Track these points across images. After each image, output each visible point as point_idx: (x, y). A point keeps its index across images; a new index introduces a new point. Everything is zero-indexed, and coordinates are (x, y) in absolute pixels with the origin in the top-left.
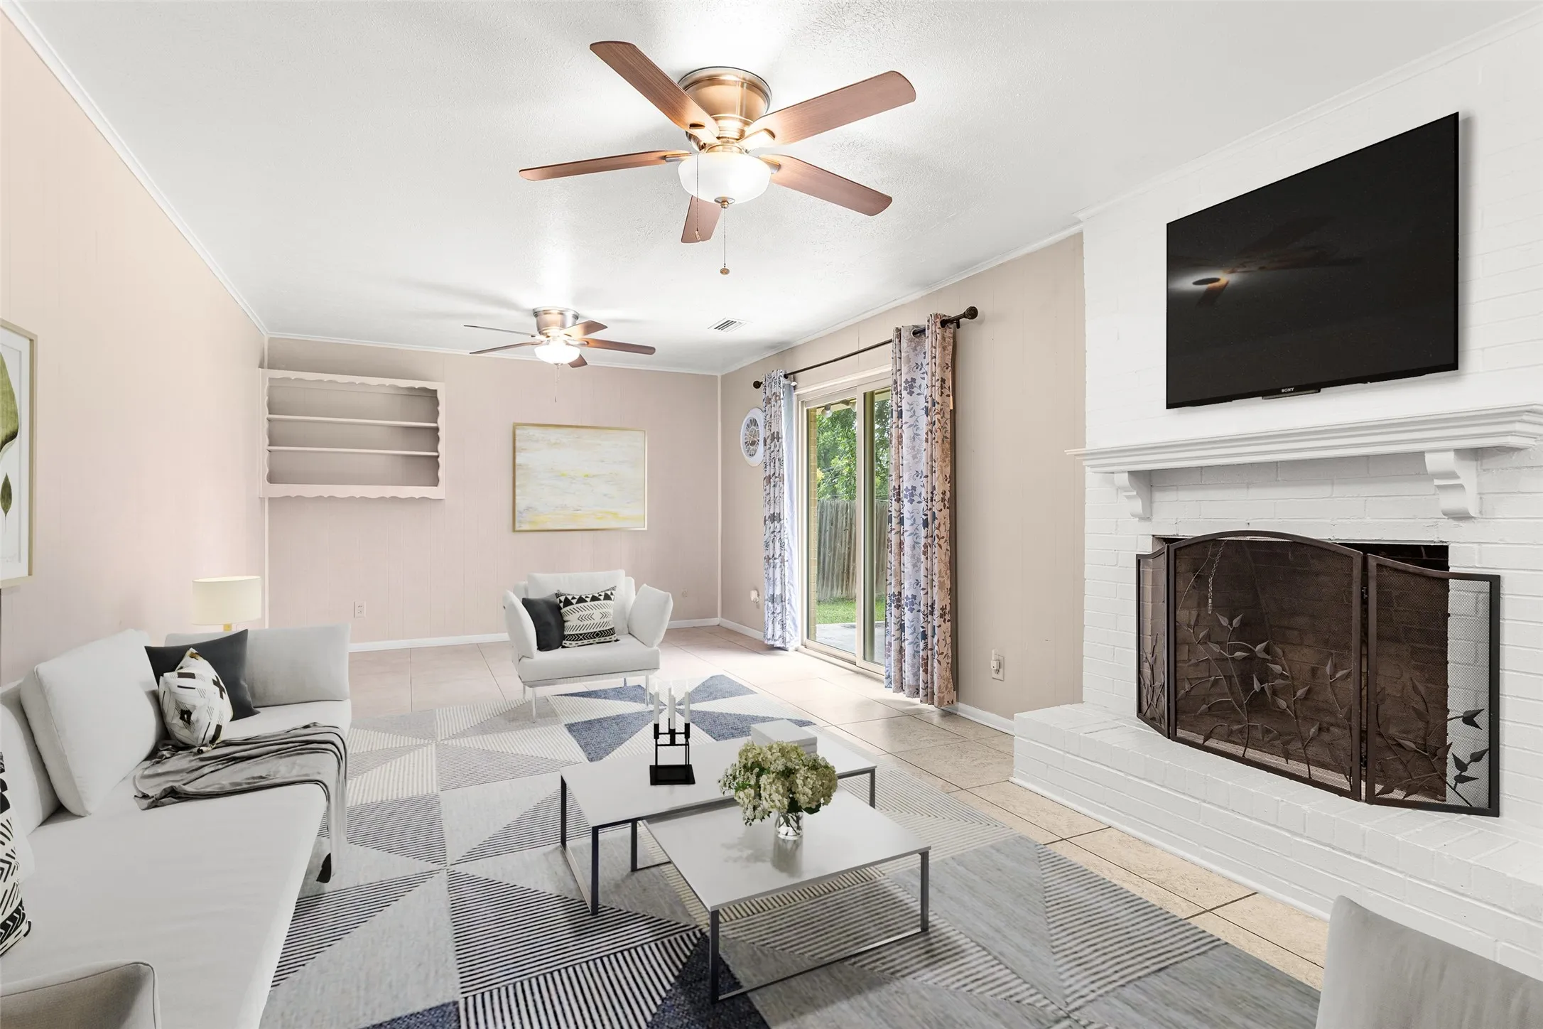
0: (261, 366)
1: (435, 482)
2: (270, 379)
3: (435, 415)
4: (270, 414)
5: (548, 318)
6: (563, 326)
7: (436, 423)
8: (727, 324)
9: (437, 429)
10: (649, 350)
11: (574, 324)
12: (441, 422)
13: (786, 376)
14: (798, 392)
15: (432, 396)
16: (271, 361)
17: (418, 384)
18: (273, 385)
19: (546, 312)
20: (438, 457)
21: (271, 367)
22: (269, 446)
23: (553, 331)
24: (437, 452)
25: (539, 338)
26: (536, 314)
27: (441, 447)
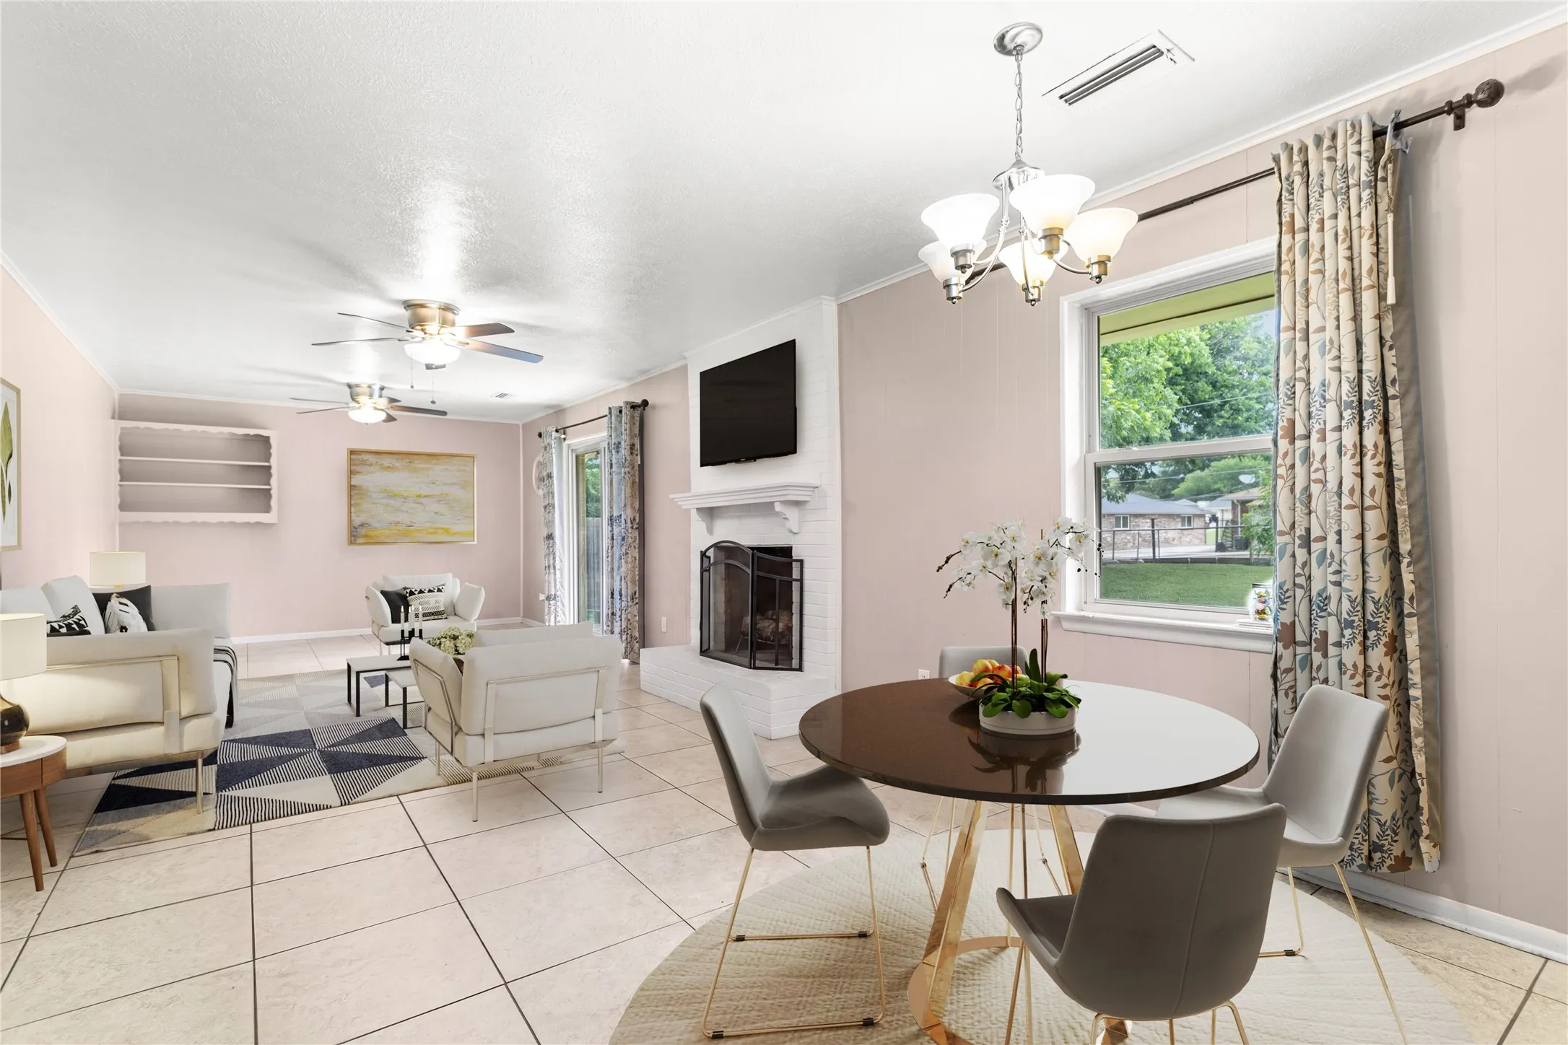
0: (113, 418)
1: (267, 509)
2: (122, 429)
3: (268, 457)
4: (122, 455)
5: (358, 390)
6: (371, 396)
7: (269, 462)
8: (502, 396)
9: (269, 467)
10: (444, 413)
11: (381, 396)
12: (274, 462)
13: (557, 431)
14: (567, 442)
15: (266, 441)
16: (122, 413)
17: (252, 432)
18: (124, 435)
19: (357, 386)
20: (270, 489)
21: (122, 417)
22: (121, 481)
23: (362, 399)
24: (269, 485)
25: (353, 404)
26: (350, 386)
27: (274, 481)
